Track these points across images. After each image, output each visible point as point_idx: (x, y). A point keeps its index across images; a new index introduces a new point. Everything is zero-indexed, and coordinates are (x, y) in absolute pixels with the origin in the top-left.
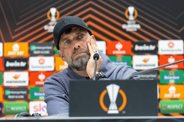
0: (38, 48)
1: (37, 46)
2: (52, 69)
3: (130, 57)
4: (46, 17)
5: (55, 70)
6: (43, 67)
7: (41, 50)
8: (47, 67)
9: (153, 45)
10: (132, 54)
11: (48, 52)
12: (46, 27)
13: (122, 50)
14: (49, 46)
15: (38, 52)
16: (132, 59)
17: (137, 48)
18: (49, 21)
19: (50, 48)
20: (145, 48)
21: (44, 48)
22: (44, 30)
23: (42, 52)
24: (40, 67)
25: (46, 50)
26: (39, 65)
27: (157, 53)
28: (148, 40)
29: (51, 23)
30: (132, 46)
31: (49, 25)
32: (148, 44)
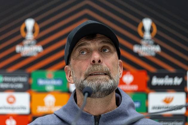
0: (7, 79)
1: (4, 76)
2: (27, 111)
3: (144, 96)
4: (19, 33)
5: (31, 113)
6: (13, 108)
7: (11, 82)
8: (19, 108)
9: (179, 77)
10: (147, 90)
11: (20, 86)
12: (18, 48)
13: (132, 84)
14: (22, 76)
15: (6, 86)
16: (147, 98)
17: (155, 81)
18: (23, 39)
19: (24, 79)
20: (168, 81)
21: (14, 79)
22: (15, 53)
23: (12, 86)
24: (9, 108)
25: (18, 82)
26: (7, 105)
27: (185, 89)
28: (172, 70)
29: (26, 42)
30: (148, 78)
31: (23, 46)
32: (172, 76)
